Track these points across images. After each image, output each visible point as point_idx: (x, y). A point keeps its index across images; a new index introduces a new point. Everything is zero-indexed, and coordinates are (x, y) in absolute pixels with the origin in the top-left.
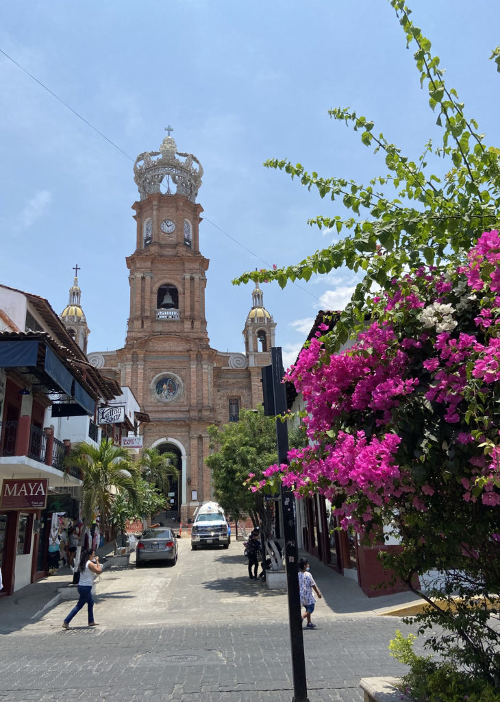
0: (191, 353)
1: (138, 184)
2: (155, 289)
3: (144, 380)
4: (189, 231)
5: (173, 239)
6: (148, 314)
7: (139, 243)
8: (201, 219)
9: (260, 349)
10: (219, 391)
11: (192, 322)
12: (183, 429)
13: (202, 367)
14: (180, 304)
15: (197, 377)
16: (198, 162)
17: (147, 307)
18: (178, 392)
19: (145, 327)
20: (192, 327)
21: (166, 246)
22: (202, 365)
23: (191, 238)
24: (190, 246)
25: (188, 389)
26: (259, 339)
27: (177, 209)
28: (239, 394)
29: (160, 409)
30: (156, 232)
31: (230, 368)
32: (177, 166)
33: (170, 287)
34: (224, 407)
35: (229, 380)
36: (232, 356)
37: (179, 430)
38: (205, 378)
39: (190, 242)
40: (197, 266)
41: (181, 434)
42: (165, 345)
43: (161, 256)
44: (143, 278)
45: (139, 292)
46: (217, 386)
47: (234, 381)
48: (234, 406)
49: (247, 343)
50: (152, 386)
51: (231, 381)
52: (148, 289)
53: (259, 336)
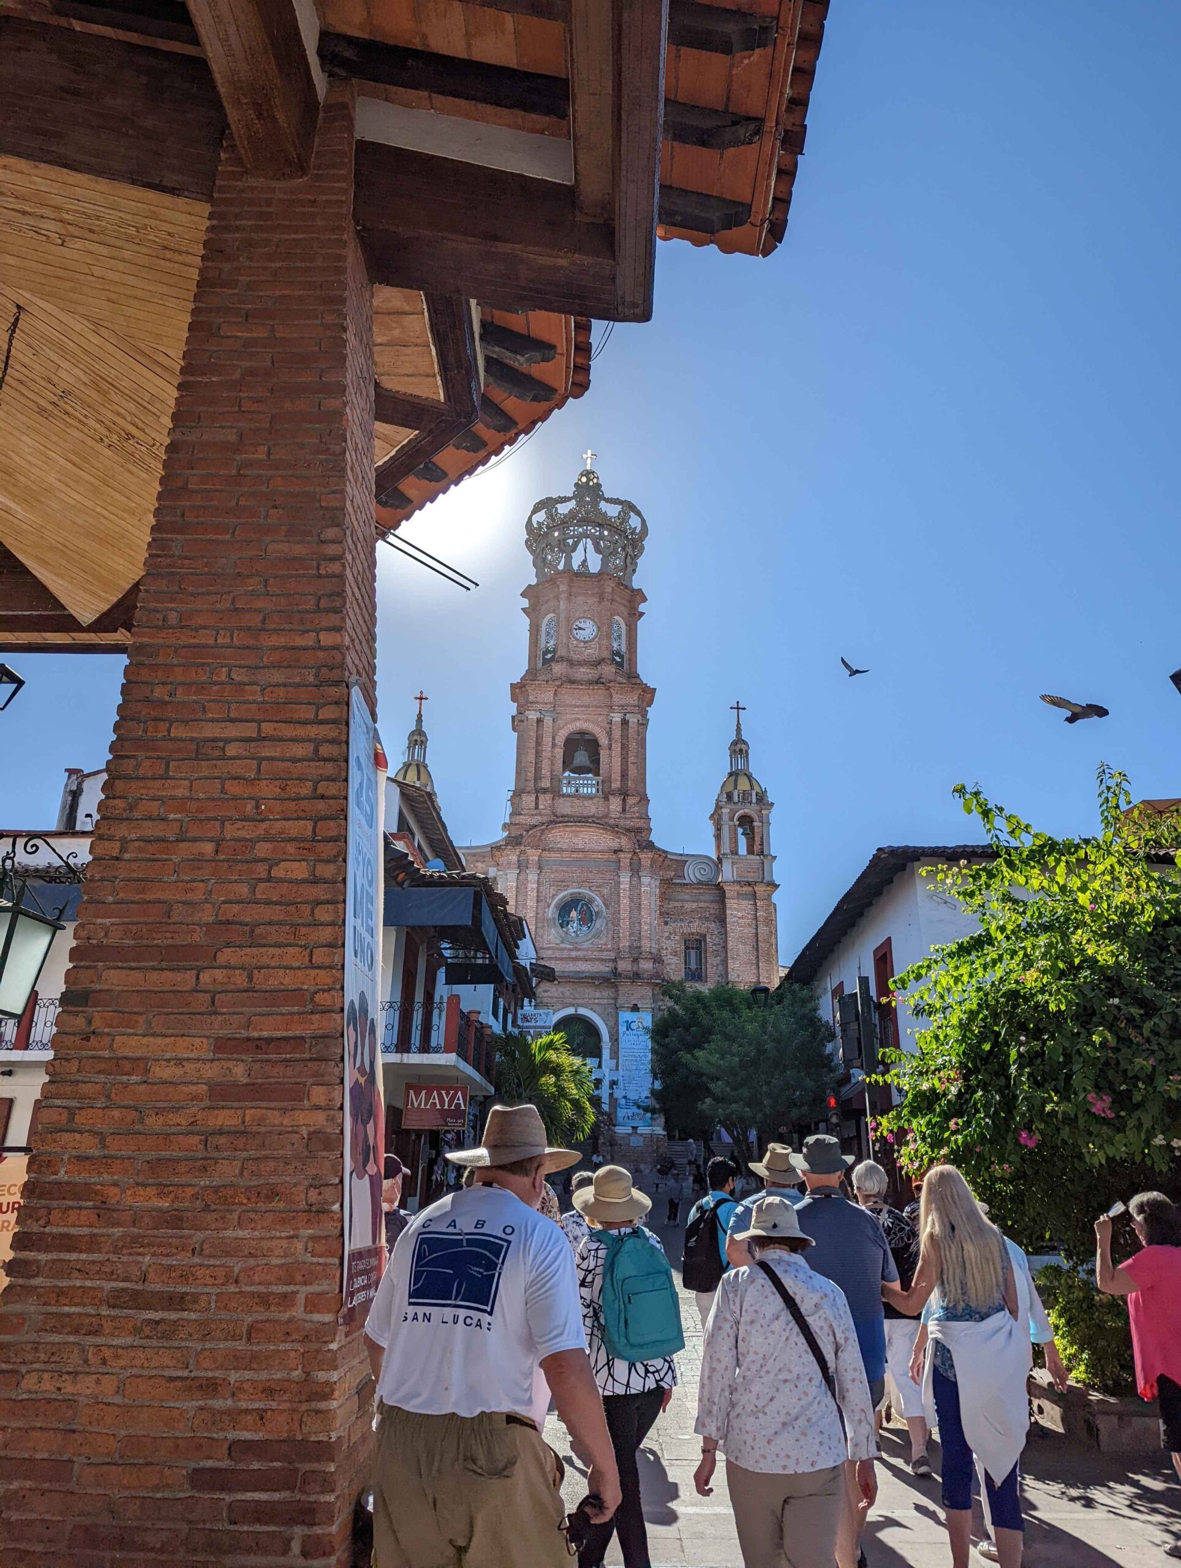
0: (622, 855)
1: (532, 552)
2: (560, 740)
3: (538, 901)
4: (619, 636)
5: (592, 652)
6: (545, 783)
7: (532, 657)
8: (642, 614)
9: (743, 850)
10: (666, 923)
11: (624, 800)
12: (606, 994)
13: (640, 883)
14: (603, 767)
15: (631, 900)
16: (638, 513)
17: (545, 771)
18: (597, 925)
19: (541, 807)
20: (624, 810)
21: (580, 663)
22: (640, 878)
23: (624, 649)
24: (620, 665)
25: (616, 922)
26: (740, 831)
27: (602, 598)
28: (703, 931)
29: (565, 954)
30: (565, 641)
31: (687, 881)
32: (603, 522)
33: (587, 737)
34: (675, 954)
35: (686, 905)
36: (691, 860)
37: (598, 995)
38: (645, 902)
39: (622, 657)
40: (632, 699)
41: (601, 1001)
42: (575, 840)
43: (572, 682)
44: (539, 721)
45: (533, 745)
46: (665, 915)
47: (694, 905)
48: (693, 953)
49: (718, 837)
50: (551, 912)
51: (689, 906)
52: (547, 740)
53: (740, 825)
